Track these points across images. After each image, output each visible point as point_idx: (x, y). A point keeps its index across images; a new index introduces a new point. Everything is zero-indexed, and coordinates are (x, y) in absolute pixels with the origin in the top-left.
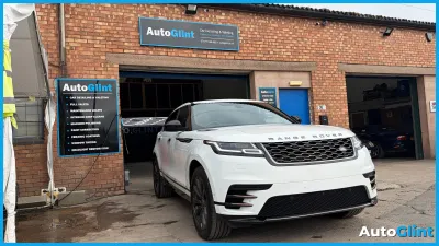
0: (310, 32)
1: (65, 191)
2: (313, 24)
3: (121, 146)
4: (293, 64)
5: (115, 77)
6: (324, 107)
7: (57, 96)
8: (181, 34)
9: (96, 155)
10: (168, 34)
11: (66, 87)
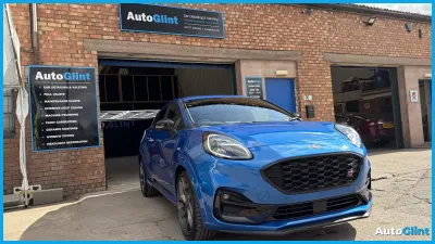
0: (296, 20)
1: (40, 189)
2: (298, 11)
3: (101, 140)
4: (279, 53)
5: (94, 65)
6: (310, 98)
7: (28, 85)
8: (164, 19)
10: (150, 19)
11: (39, 75)
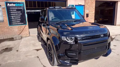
3: (27, 23)
5: (24, 1)
6: (88, 11)
7: (6, 8)
11: (8, 5)
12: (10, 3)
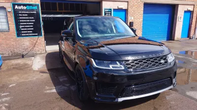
3: (43, 34)
5: (38, 3)
6: (132, 18)
7: (13, 11)
9: (33, 37)
12: (19, 5)
